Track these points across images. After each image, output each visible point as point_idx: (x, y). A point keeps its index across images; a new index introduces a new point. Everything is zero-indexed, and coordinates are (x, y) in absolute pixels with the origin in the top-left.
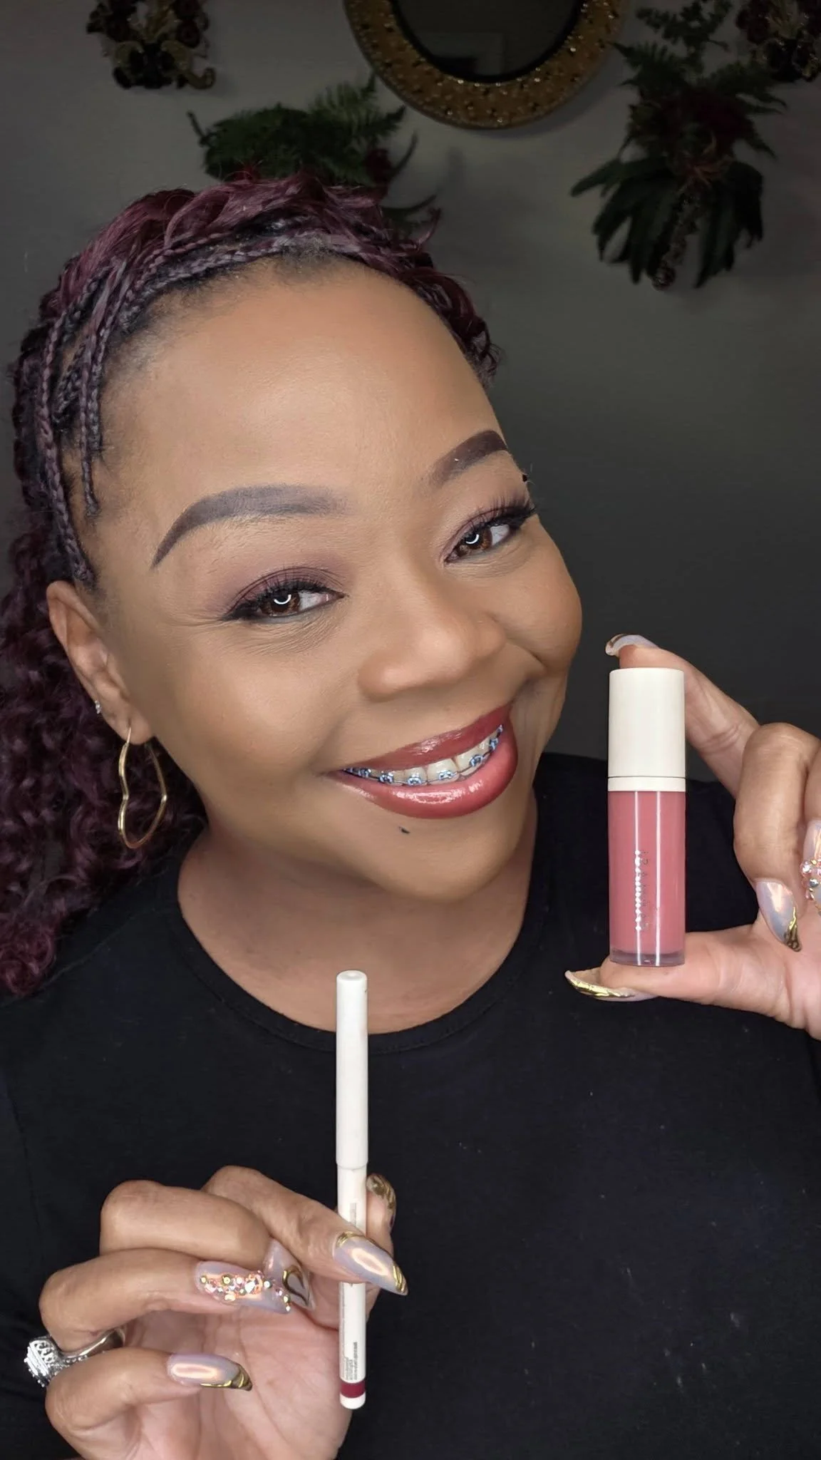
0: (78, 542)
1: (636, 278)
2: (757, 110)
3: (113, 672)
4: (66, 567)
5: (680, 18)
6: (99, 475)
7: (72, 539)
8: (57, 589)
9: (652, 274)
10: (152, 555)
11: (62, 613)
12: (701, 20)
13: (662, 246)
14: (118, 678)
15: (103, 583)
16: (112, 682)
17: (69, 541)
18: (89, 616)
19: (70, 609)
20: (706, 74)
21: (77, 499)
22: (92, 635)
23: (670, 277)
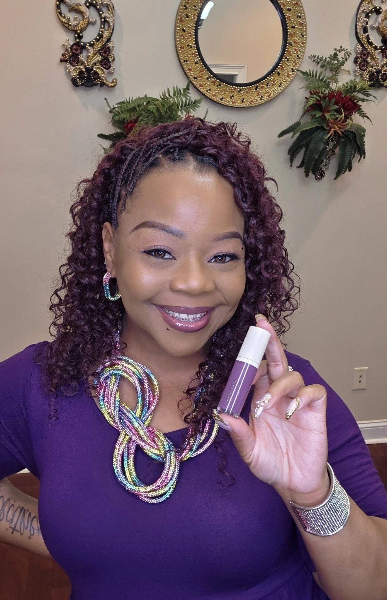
0: (117, 215)
1: (307, 175)
2: (363, 100)
3: (112, 254)
4: (111, 220)
5: (328, 59)
6: (128, 201)
7: (115, 214)
8: (107, 224)
9: (314, 173)
10: (132, 228)
11: (106, 231)
12: (337, 60)
13: (319, 161)
14: (113, 256)
15: (119, 228)
16: (111, 256)
17: (114, 214)
18: (112, 235)
19: (108, 232)
20: (340, 84)
21: (121, 203)
22: (111, 241)
23: (322, 175)
